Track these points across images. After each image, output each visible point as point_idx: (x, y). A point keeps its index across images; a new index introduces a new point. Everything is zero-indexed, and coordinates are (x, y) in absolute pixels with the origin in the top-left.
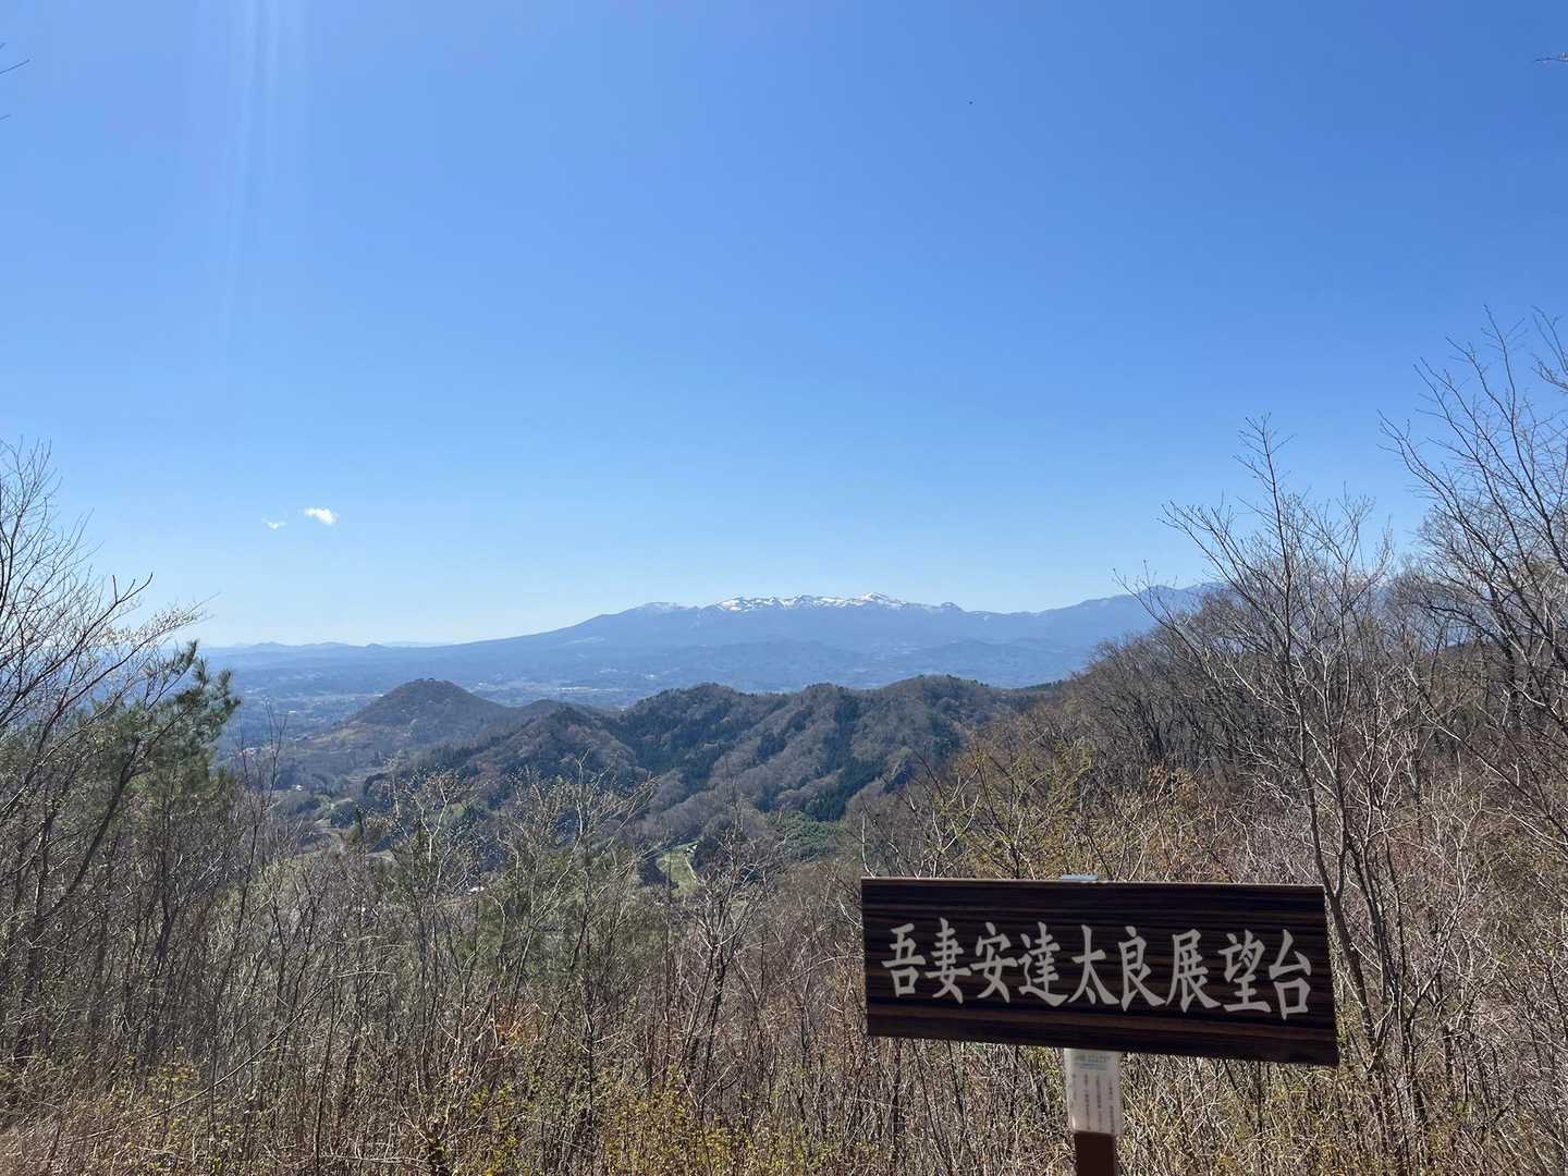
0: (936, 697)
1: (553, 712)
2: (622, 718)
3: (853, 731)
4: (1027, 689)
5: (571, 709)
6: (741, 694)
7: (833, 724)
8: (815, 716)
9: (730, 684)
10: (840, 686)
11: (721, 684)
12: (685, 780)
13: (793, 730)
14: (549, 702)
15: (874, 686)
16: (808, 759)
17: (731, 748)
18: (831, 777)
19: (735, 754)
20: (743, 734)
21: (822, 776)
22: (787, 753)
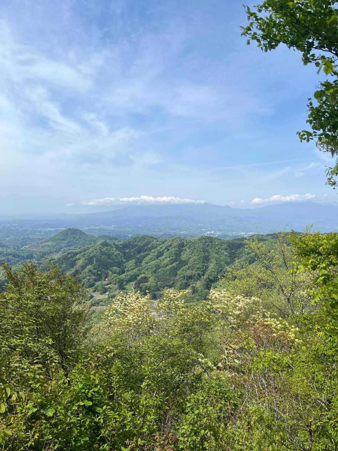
2: (121, 245)
5: (106, 242)
7: (177, 249)
8: (172, 246)
13: (166, 250)
16: (168, 259)
17: (149, 254)
18: (174, 264)
19: (150, 256)
20: (153, 251)
21: (172, 264)
22: (163, 257)
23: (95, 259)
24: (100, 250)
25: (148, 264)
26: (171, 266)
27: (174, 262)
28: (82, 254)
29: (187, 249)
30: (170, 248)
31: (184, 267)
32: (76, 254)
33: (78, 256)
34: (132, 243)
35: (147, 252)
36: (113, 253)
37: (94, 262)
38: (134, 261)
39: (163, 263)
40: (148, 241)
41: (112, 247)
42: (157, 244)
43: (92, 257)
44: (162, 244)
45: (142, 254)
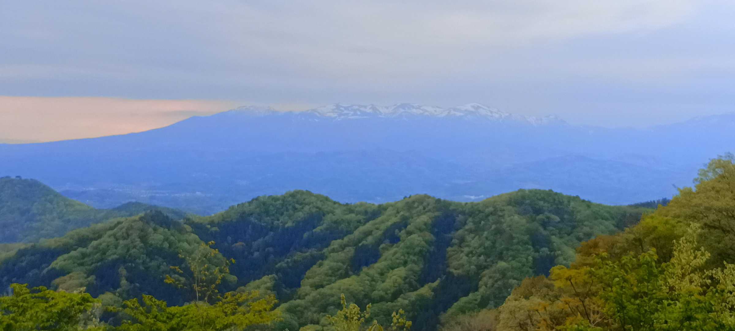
0: (538, 211)
1: (142, 214)
2: (212, 223)
3: (449, 244)
4: (630, 206)
5: (160, 212)
6: (335, 203)
7: (430, 237)
8: (409, 228)
9: (324, 193)
10: (437, 198)
11: (315, 191)
12: (276, 288)
13: (387, 241)
14: (137, 205)
15: (473, 198)
16: (401, 271)
17: (323, 257)
18: (425, 291)
19: (327, 264)
20: (336, 244)
21: (416, 289)
22: (380, 265)
23: (123, 271)
24: (143, 238)
25: (326, 290)
26: (413, 296)
27: (422, 282)
28: (73, 253)
29: (468, 238)
30: (403, 234)
31: (464, 299)
32: (54, 254)
33: (59, 263)
34: (252, 219)
35: (313, 251)
36: (190, 253)
37: (124, 282)
38: (267, 280)
39: (381, 286)
40: (314, 210)
41: (181, 231)
42: (349, 222)
43: (115, 264)
44: (367, 221)
45: (298, 256)
